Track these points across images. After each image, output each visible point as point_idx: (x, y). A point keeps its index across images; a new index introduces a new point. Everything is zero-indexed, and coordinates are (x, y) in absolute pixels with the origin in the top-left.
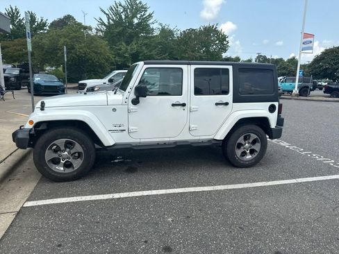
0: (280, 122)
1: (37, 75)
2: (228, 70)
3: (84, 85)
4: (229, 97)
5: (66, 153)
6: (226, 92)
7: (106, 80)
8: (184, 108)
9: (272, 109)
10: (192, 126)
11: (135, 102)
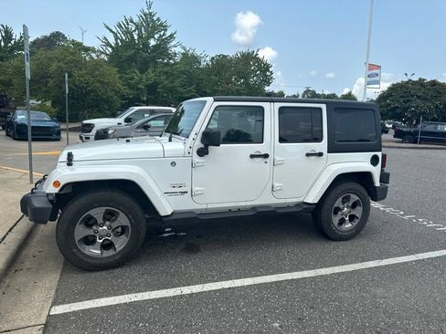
0: (385, 177)
1: (19, 112)
2: (320, 109)
3: (90, 127)
4: (322, 146)
5: (105, 227)
6: (319, 139)
7: (121, 120)
8: (267, 160)
9: (374, 161)
10: (276, 185)
11: (202, 152)
